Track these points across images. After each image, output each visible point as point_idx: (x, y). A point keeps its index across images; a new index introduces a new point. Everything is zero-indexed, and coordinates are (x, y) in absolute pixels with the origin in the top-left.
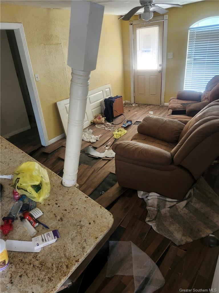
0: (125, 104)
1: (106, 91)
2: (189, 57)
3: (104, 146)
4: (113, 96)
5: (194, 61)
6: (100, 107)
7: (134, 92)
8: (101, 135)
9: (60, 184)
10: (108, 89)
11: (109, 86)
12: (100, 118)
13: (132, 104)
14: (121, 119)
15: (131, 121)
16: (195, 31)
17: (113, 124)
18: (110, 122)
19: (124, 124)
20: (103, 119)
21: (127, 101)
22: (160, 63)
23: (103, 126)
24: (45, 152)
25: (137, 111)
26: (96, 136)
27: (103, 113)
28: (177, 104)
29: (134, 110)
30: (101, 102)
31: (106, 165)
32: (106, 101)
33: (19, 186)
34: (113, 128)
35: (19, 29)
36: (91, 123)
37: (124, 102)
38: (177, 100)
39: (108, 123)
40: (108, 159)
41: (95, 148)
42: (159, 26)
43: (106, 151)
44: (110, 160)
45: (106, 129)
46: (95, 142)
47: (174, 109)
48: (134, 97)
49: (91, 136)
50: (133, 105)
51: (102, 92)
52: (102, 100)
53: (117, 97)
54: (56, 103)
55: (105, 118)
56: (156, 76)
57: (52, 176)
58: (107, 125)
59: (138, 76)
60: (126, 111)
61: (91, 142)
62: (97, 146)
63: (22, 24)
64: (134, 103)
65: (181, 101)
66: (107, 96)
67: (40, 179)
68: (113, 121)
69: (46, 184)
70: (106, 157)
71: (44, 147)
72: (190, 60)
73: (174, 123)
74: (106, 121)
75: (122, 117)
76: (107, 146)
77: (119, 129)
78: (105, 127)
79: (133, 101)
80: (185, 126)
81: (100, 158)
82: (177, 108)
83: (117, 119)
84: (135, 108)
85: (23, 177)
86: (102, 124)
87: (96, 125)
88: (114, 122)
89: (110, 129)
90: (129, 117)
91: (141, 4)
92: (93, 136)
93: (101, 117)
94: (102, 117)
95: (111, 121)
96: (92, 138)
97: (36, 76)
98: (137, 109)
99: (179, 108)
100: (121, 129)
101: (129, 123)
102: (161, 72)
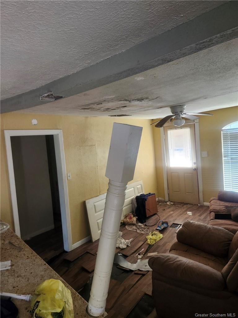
0: (159, 202)
1: (138, 188)
2: (225, 156)
3: (136, 254)
4: (145, 193)
5: (231, 160)
6: (131, 205)
7: (168, 189)
8: (132, 239)
9: (85, 312)
10: (140, 186)
11: (141, 182)
12: (131, 218)
13: (166, 202)
14: (155, 219)
15: (167, 223)
16: (228, 132)
17: (146, 225)
18: (142, 223)
19: (158, 226)
20: (135, 219)
21: (160, 198)
22: (195, 161)
23: (134, 227)
24: (67, 259)
25: (173, 211)
26: (127, 241)
27: (134, 212)
28: (220, 206)
29: (169, 210)
30: (132, 200)
31: (139, 282)
32: (137, 198)
33: (38, 313)
34: (146, 230)
35: (58, 134)
36: (121, 223)
37: (157, 199)
38: (218, 202)
39: (140, 224)
40: (142, 273)
41: (125, 257)
42: (190, 128)
43: (139, 261)
44: (143, 275)
45: (138, 231)
46: (125, 248)
47: (217, 212)
48: (168, 194)
49: (120, 241)
50: (168, 203)
51: (133, 189)
52: (134, 197)
53: (149, 194)
54: (85, 201)
55: (137, 217)
56: (191, 174)
57: (76, 298)
58: (139, 226)
59: (171, 173)
60: (160, 210)
61: (121, 247)
62: (128, 254)
63: (62, 130)
64: (169, 201)
65: (223, 203)
66: (139, 193)
67: (62, 304)
68: (145, 222)
69: (70, 311)
70: (139, 270)
71: (67, 252)
72: (227, 159)
73: (220, 232)
74: (138, 221)
75: (156, 216)
76: (139, 254)
77: (154, 232)
78: (136, 228)
79: (167, 199)
80: (234, 236)
81: (131, 271)
82: (220, 211)
83: (150, 219)
84: (170, 206)
85: (44, 300)
86: (134, 225)
87: (126, 227)
88: (147, 223)
89: (143, 232)
90: (164, 218)
91: (172, 113)
92: (123, 240)
93: (132, 216)
94: (134, 217)
95: (144, 221)
96: (121, 243)
97: (68, 175)
98: (172, 208)
99: (222, 211)
100: (156, 233)
101: (165, 225)
102: (196, 170)
